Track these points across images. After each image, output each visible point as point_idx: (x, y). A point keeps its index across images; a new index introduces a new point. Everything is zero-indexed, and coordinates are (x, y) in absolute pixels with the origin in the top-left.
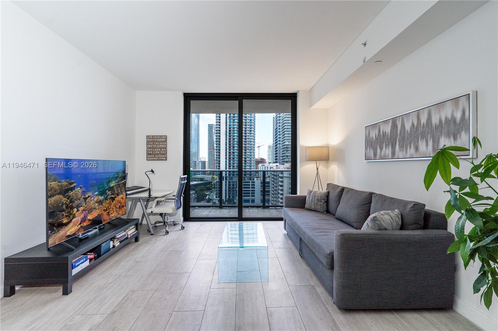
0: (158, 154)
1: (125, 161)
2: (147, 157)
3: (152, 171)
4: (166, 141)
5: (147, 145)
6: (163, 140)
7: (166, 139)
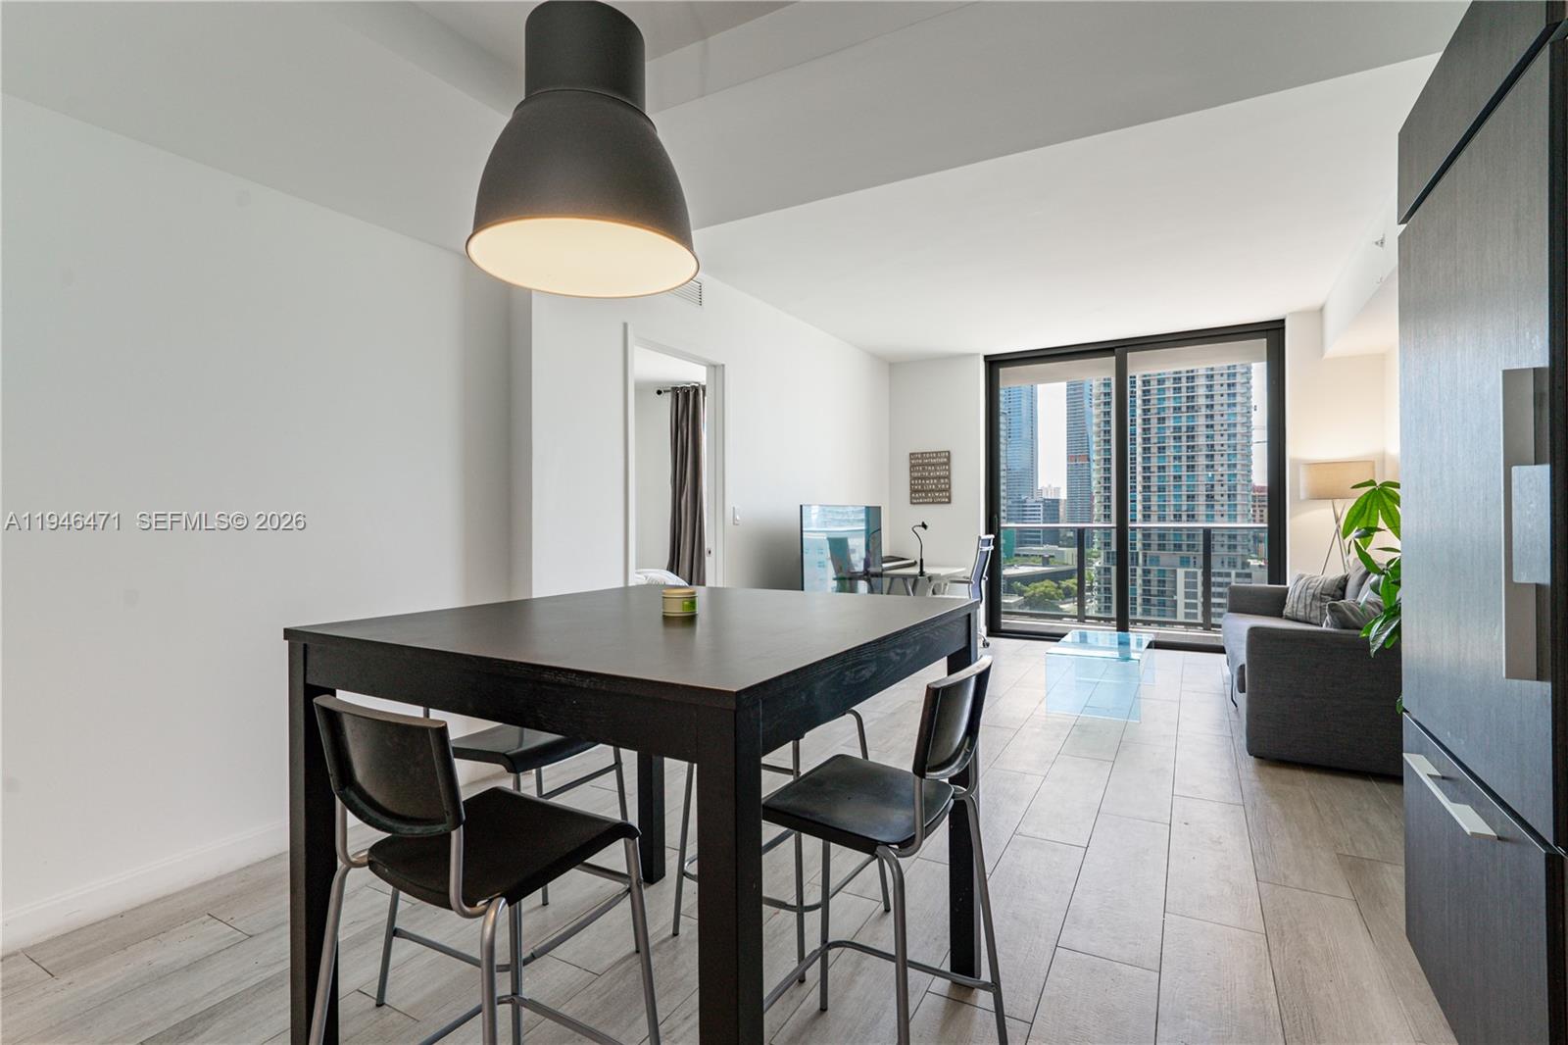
0: (932, 491)
1: (880, 508)
2: (911, 498)
3: (924, 526)
4: (948, 463)
5: (911, 472)
6: (942, 460)
7: (949, 458)
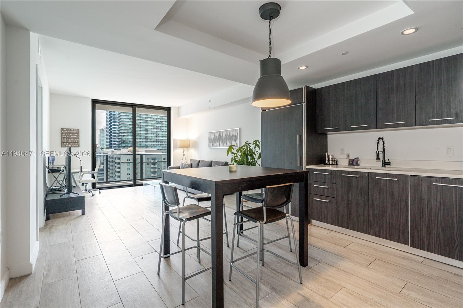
0: (71, 142)
2: (62, 145)
4: (78, 133)
5: (61, 135)
6: (76, 132)
7: (79, 131)
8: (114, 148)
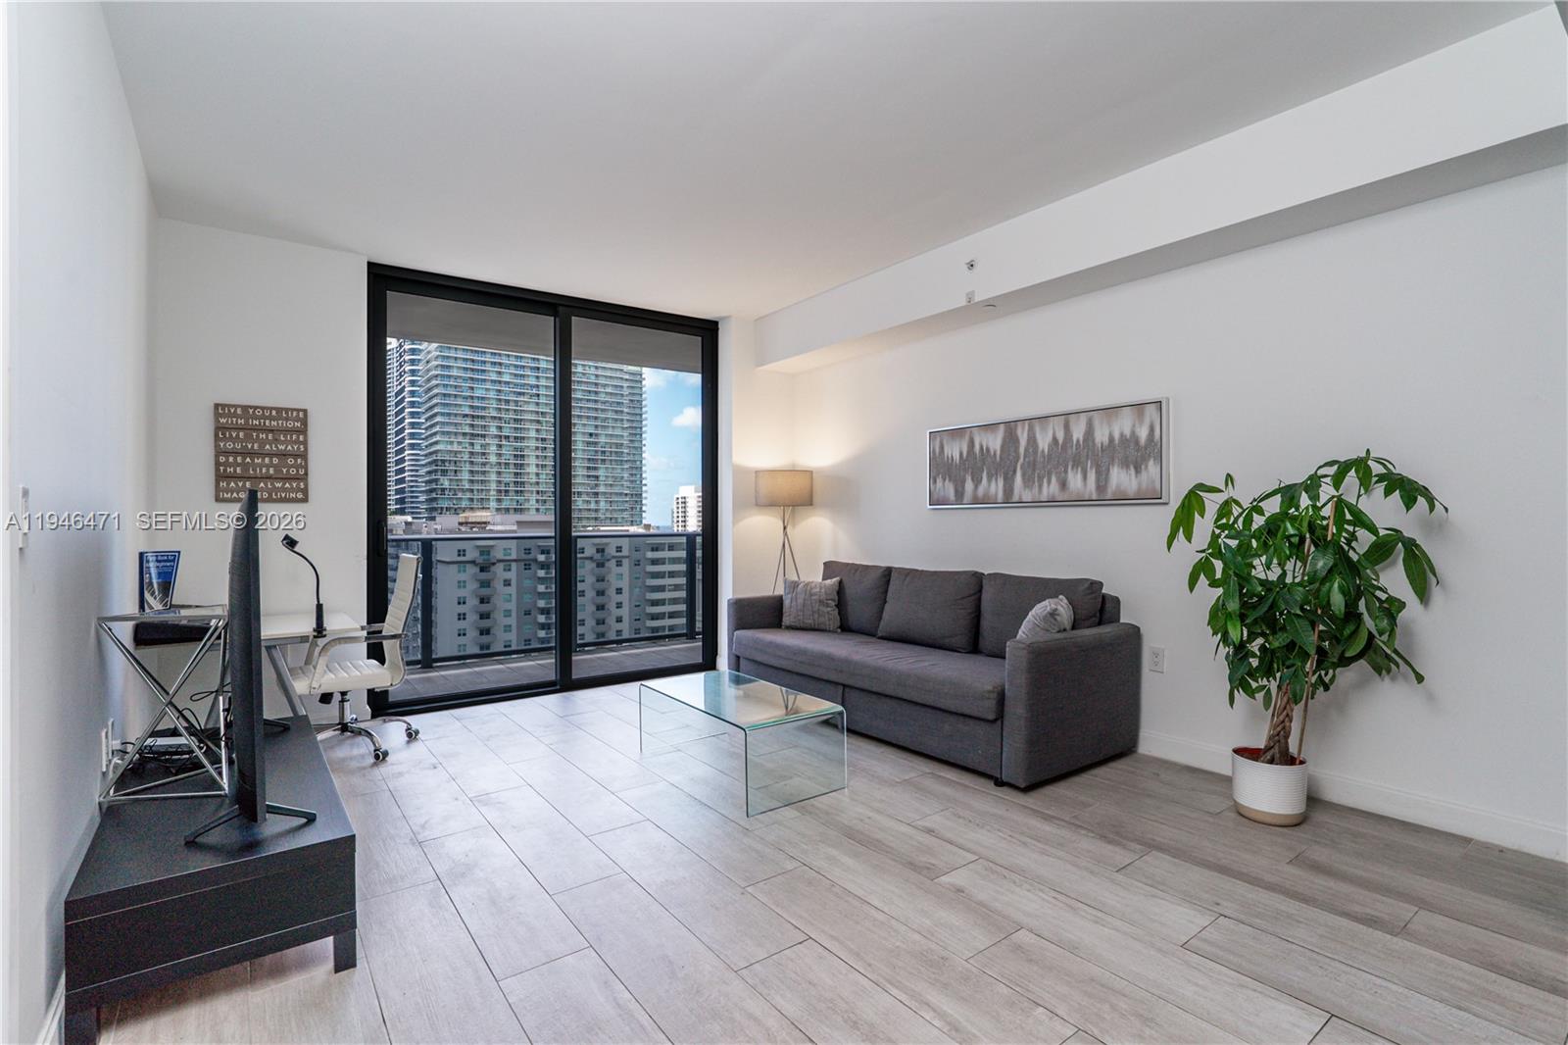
0: (267, 476)
2: (217, 489)
4: (304, 430)
5: (217, 440)
6: (289, 425)
7: (305, 422)
8: (412, 513)
